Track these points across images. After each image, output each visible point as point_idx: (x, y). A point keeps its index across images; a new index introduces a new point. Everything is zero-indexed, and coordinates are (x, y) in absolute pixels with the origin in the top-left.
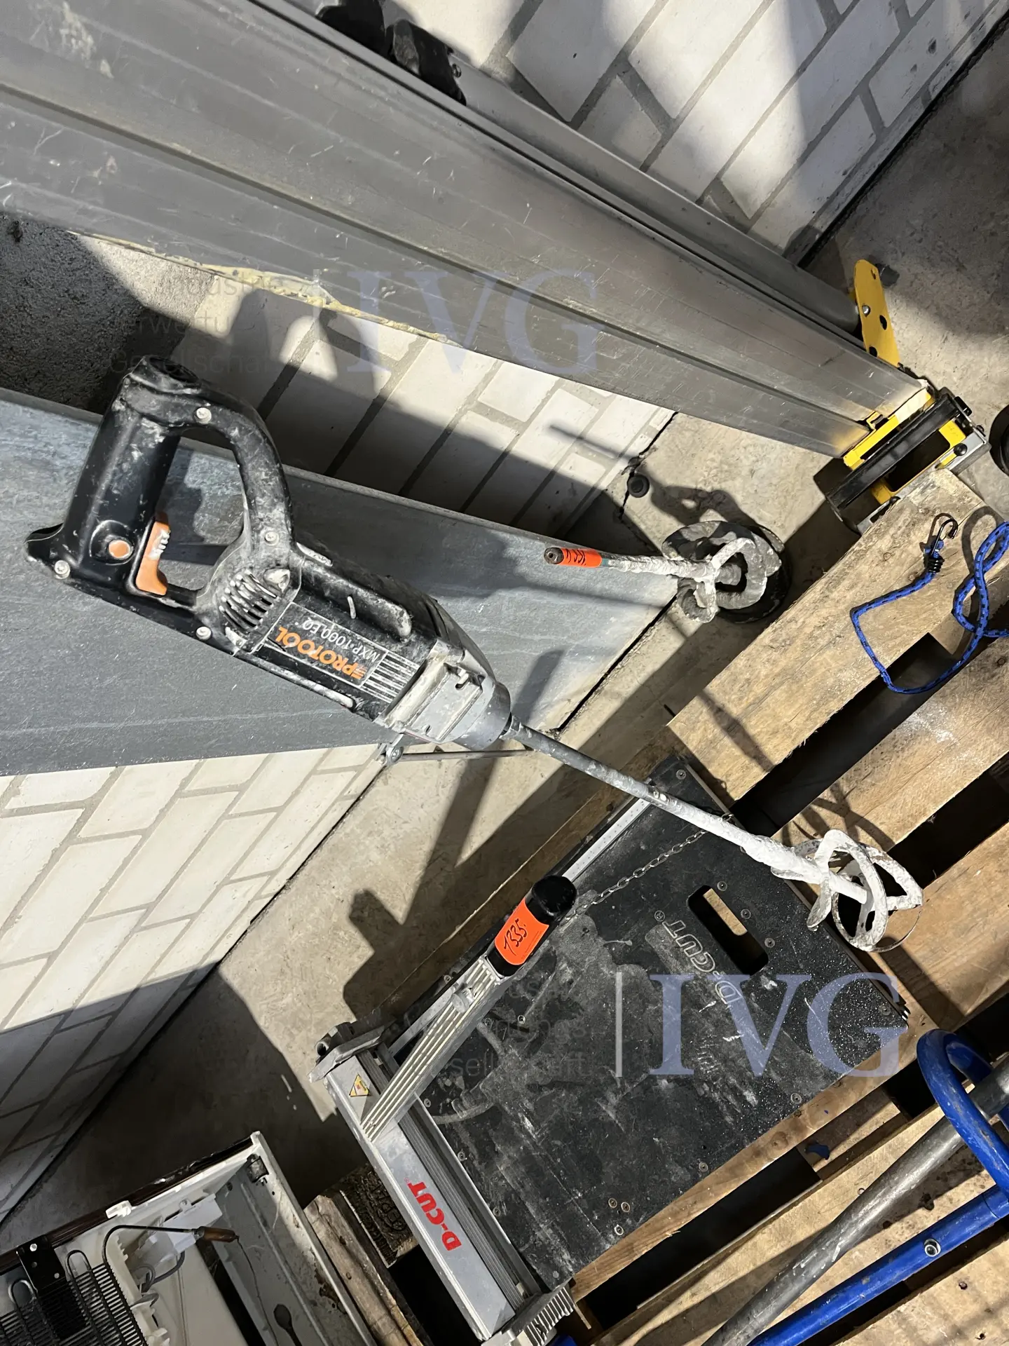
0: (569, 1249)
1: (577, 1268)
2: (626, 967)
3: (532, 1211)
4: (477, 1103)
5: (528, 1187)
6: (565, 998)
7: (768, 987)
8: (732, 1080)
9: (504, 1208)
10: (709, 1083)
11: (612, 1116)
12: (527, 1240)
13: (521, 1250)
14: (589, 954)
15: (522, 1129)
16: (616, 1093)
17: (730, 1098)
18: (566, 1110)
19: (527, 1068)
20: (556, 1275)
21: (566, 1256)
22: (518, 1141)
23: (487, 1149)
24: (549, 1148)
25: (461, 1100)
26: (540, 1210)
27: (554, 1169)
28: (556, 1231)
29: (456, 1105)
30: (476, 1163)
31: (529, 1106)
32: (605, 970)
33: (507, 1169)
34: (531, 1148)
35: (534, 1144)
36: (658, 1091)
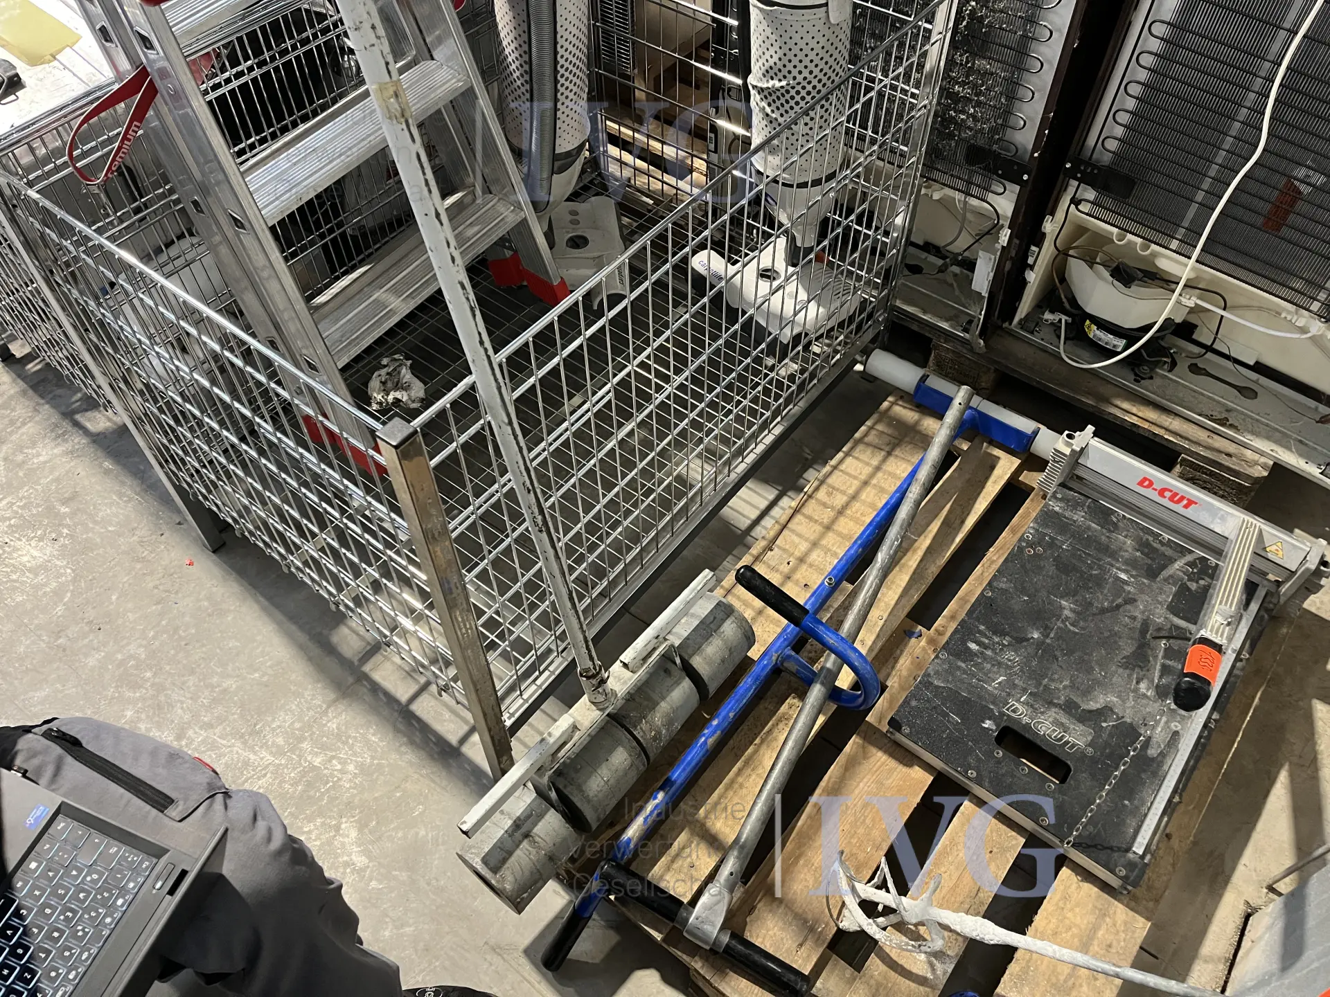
0: (1057, 513)
1: (1046, 505)
2: (1098, 706)
3: (1093, 525)
4: (1171, 576)
5: (1103, 538)
6: (1136, 670)
7: (987, 721)
8: (989, 653)
10: (1004, 645)
11: (1063, 603)
14: (1133, 707)
15: (1126, 571)
16: (1067, 618)
17: (987, 641)
18: (1099, 594)
19: (1143, 612)
20: (1059, 496)
21: (1057, 509)
22: (1126, 562)
24: (1100, 567)
25: (1185, 574)
26: (1089, 528)
27: (1089, 555)
28: (1071, 520)
29: (1187, 569)
30: (1151, 539)
31: (1128, 588)
32: (1115, 699)
33: (1125, 543)
34: (1114, 563)
35: (1112, 566)
36: (1037, 629)
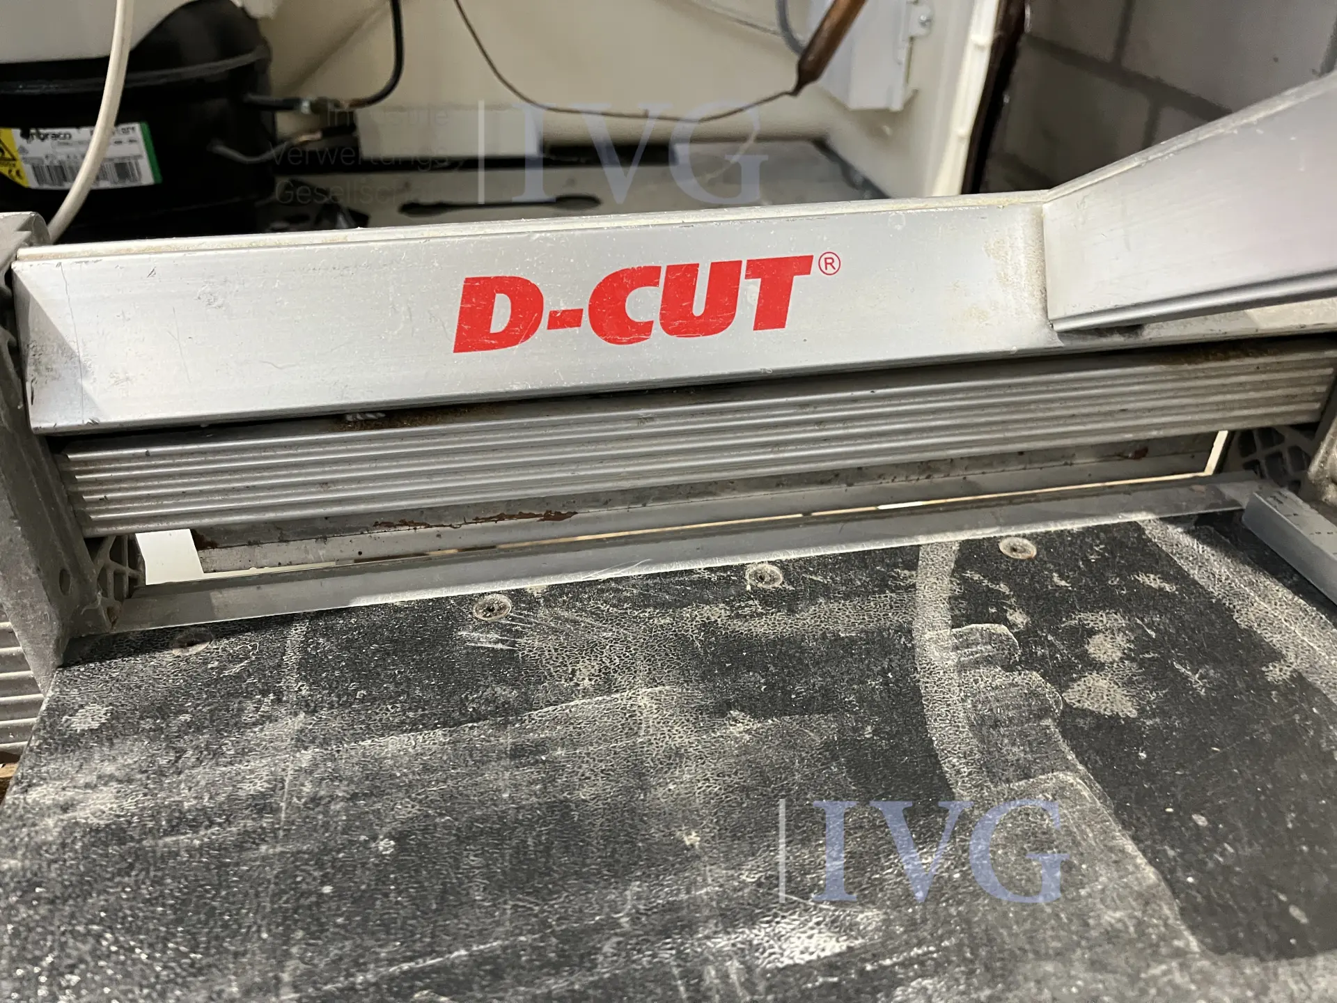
5: (501, 775)
9: (488, 640)
12: (310, 667)
13: (296, 633)
20: (90, 719)
23: (755, 681)
25: (1009, 668)
26: (370, 785)
29: (990, 638)
30: (717, 613)
